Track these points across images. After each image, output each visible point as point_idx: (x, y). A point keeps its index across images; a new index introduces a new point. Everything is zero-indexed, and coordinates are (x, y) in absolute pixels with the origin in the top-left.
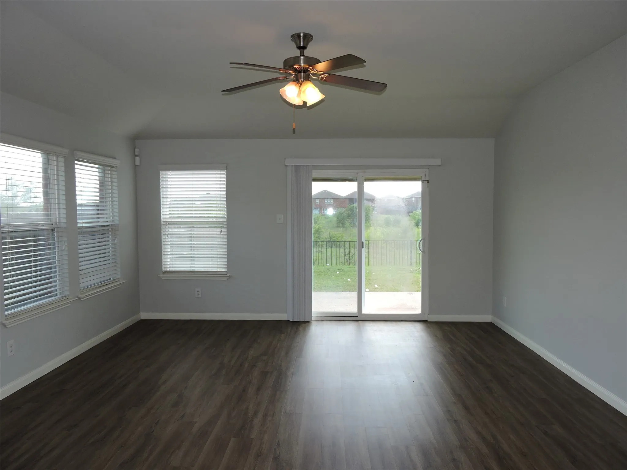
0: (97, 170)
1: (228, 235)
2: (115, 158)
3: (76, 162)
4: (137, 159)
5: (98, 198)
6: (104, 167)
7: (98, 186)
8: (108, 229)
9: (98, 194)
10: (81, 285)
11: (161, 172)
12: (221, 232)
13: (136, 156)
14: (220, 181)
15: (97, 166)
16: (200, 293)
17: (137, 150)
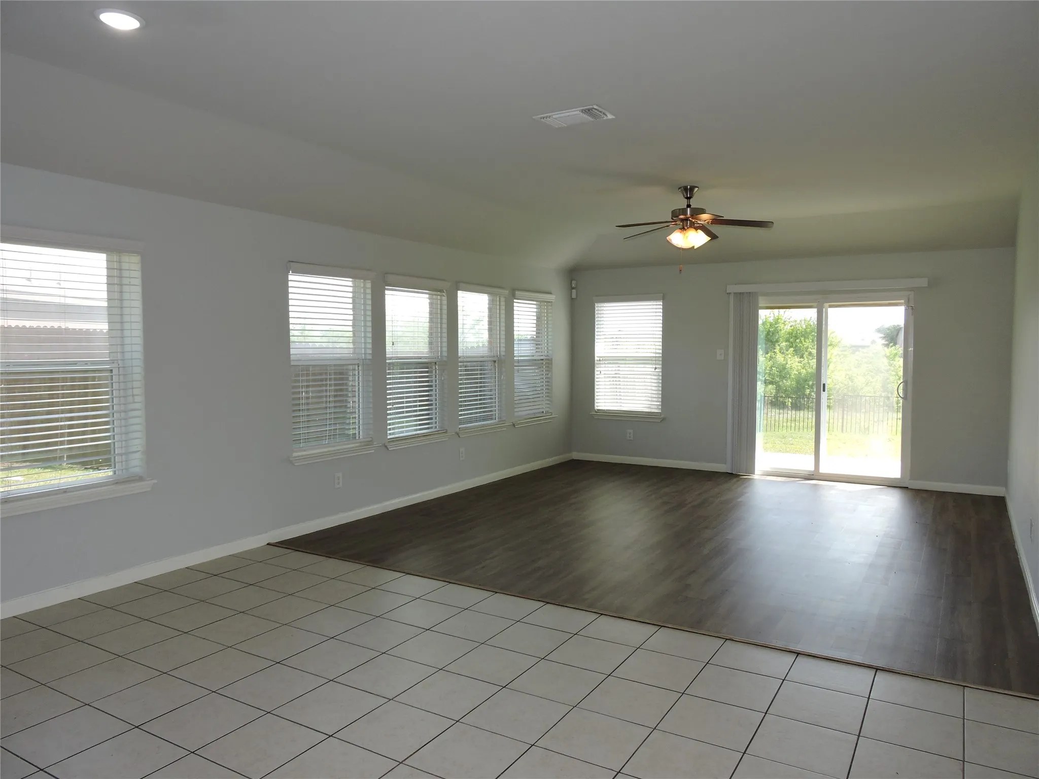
0: (535, 306)
1: (662, 372)
2: (551, 293)
3: (515, 301)
4: (574, 291)
5: (535, 333)
6: (541, 304)
7: (535, 322)
8: (542, 363)
9: (535, 329)
10: (516, 414)
11: (596, 305)
12: (656, 368)
13: (573, 288)
14: (656, 312)
15: (535, 303)
16: (632, 435)
17: (574, 282)
